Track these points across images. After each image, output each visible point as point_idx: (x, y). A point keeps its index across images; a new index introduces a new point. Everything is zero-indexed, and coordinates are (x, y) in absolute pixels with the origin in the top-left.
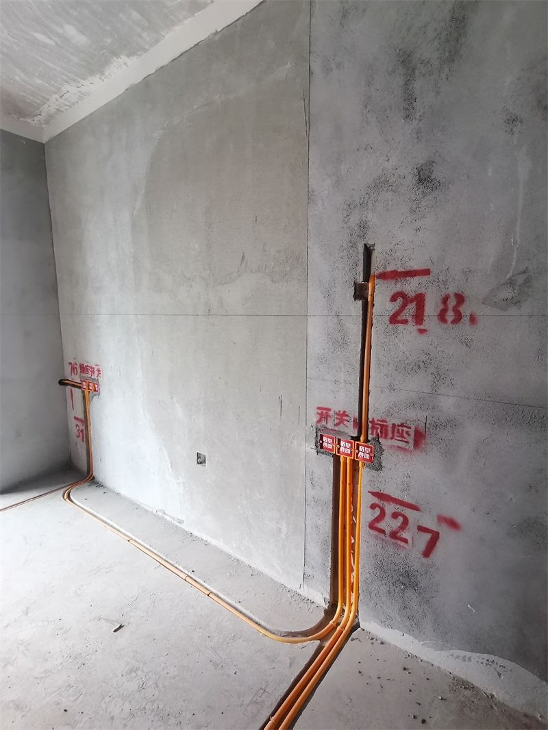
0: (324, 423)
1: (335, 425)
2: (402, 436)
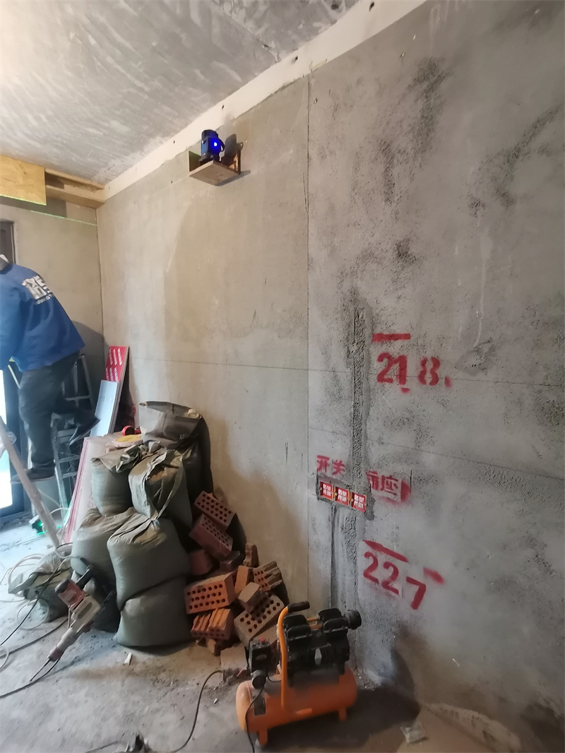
0: (323, 471)
1: (334, 473)
2: (391, 488)
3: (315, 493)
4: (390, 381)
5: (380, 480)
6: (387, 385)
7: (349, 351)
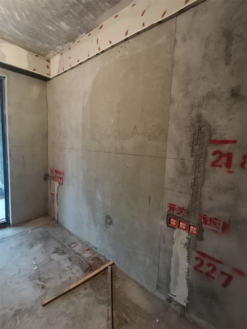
0: (172, 212)
1: (178, 214)
2: (215, 225)
3: (166, 223)
4: (220, 166)
5: (208, 220)
6: (217, 168)
7: (193, 149)
